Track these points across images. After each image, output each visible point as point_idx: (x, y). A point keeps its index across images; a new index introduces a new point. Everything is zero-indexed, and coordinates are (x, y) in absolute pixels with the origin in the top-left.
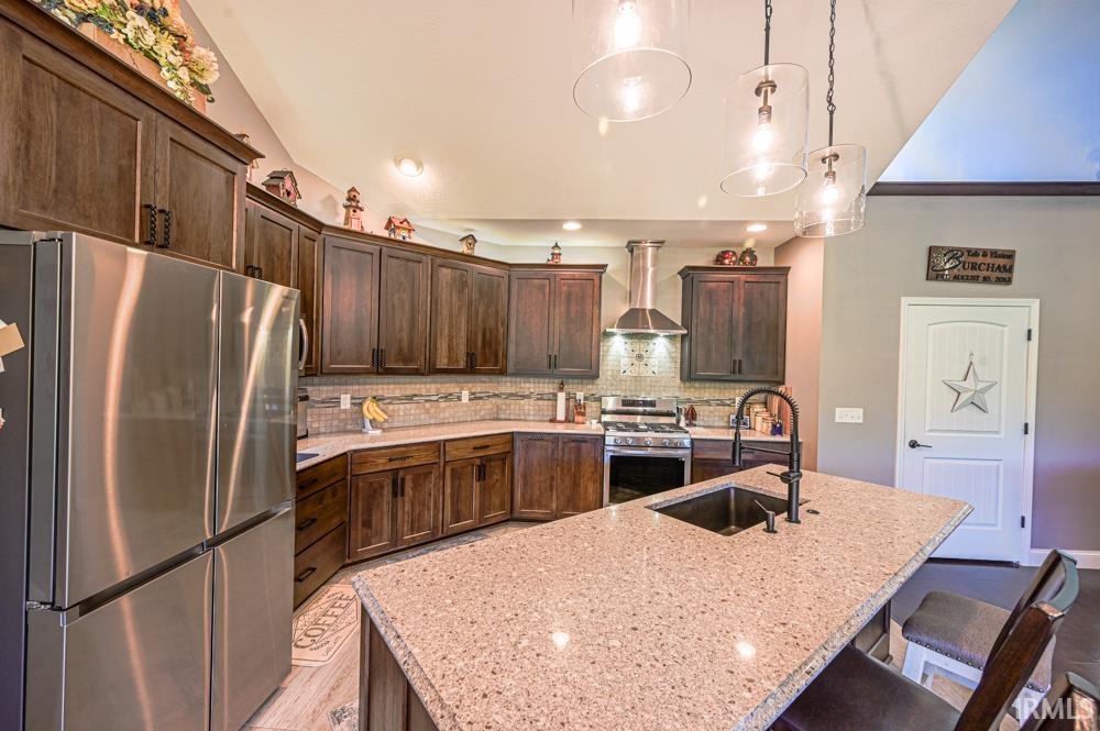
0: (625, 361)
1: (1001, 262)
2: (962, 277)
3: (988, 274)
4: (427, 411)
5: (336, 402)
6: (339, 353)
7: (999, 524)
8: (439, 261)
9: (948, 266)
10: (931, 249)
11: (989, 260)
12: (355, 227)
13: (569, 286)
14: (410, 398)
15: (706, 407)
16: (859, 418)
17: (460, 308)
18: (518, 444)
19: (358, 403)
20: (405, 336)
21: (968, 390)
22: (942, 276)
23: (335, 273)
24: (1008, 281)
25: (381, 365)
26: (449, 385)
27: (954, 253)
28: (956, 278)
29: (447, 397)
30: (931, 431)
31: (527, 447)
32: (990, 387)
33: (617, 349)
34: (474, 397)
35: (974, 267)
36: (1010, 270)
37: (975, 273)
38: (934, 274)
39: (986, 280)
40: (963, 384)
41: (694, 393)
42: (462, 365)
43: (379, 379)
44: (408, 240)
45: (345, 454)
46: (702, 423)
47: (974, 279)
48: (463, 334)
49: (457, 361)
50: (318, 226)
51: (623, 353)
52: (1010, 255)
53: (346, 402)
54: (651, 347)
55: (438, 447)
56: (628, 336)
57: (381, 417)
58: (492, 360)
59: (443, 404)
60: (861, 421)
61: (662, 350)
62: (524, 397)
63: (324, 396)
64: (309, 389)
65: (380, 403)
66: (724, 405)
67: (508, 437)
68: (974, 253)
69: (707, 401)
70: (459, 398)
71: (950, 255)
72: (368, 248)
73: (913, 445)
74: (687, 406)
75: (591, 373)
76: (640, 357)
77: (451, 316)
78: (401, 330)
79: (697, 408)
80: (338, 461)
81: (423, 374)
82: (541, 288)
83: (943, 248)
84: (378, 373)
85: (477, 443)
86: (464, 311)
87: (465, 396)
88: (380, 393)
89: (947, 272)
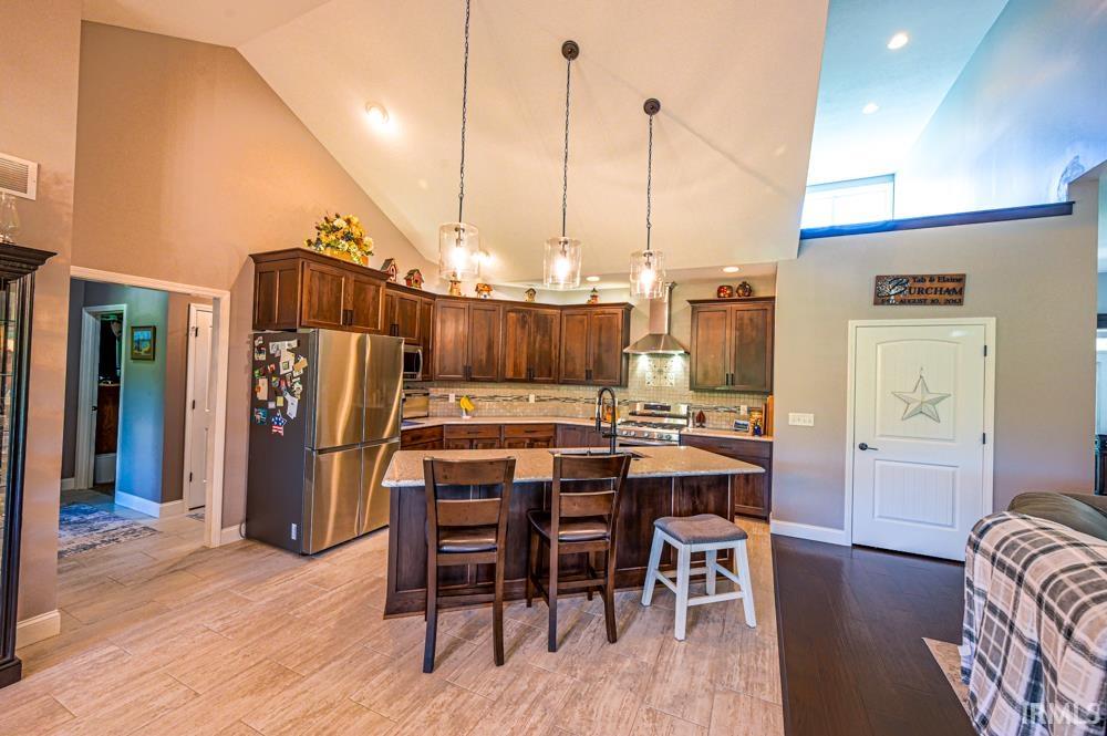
0: (649, 375)
1: (951, 285)
2: (909, 301)
3: (937, 296)
4: (504, 408)
5: (446, 398)
6: (445, 368)
7: (957, 525)
8: (508, 308)
9: (893, 292)
10: (879, 278)
11: (936, 284)
12: (455, 294)
13: (600, 319)
14: (492, 398)
15: (715, 413)
16: (810, 421)
17: (522, 339)
18: (559, 432)
19: (458, 398)
20: (484, 357)
21: (915, 401)
22: (888, 301)
23: (443, 322)
24: (960, 302)
25: (470, 376)
26: (519, 391)
27: (898, 280)
28: (902, 302)
29: (519, 398)
30: (882, 436)
31: (564, 435)
32: (943, 398)
33: (643, 365)
34: (539, 399)
35: (920, 291)
36: (961, 291)
37: (922, 297)
38: (881, 299)
39: (934, 302)
40: (911, 395)
41: (704, 402)
42: (523, 376)
43: (469, 384)
44: (488, 298)
45: (442, 426)
46: (711, 426)
47: (922, 302)
48: (525, 356)
49: (520, 374)
50: (434, 296)
51: (647, 368)
52: (960, 279)
53: (452, 399)
54: (669, 363)
55: (500, 427)
56: (651, 355)
57: (470, 408)
58: (546, 372)
59: (516, 403)
60: (811, 424)
61: (677, 366)
62: (576, 400)
63: (440, 394)
64: (431, 389)
65: (473, 400)
66: (731, 411)
67: (553, 427)
68: (922, 279)
69: (716, 408)
70: (528, 400)
71: (895, 282)
72: (462, 305)
73: (863, 447)
74: (697, 412)
75: (623, 383)
76: (660, 372)
77: (515, 344)
78: (482, 353)
79: (706, 414)
80: (436, 429)
81: (496, 382)
82: (582, 322)
83: (888, 277)
84: (467, 381)
85: (526, 428)
86: (526, 339)
87: (532, 399)
88: (473, 393)
89: (892, 297)
